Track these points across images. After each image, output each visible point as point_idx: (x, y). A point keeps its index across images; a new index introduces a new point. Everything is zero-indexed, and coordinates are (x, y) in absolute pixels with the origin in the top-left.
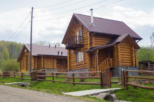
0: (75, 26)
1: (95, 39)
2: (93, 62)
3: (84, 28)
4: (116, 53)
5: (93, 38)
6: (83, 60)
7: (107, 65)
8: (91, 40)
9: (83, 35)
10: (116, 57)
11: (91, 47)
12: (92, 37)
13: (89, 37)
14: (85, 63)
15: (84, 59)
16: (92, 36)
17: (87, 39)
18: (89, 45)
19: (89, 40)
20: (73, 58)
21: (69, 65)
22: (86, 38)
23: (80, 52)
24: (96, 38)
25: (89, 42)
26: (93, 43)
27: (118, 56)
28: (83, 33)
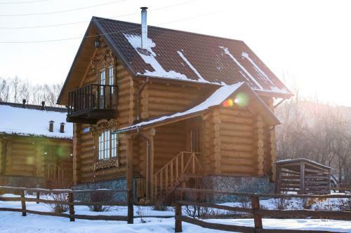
0: (97, 55)
1: (150, 96)
2: (141, 161)
3: (120, 64)
4: (207, 139)
5: (145, 94)
6: (114, 154)
7: (180, 172)
8: (138, 97)
9: (119, 81)
10: (208, 149)
11: (138, 118)
12: (142, 89)
13: (132, 91)
14: (120, 165)
15: (119, 152)
16: (141, 87)
17: (128, 94)
18: (131, 112)
19: (132, 98)
20: (88, 149)
21: (78, 169)
22: (126, 91)
23: (109, 132)
24: (152, 93)
25: (132, 105)
26: (143, 108)
27: (214, 146)
28: (119, 75)
